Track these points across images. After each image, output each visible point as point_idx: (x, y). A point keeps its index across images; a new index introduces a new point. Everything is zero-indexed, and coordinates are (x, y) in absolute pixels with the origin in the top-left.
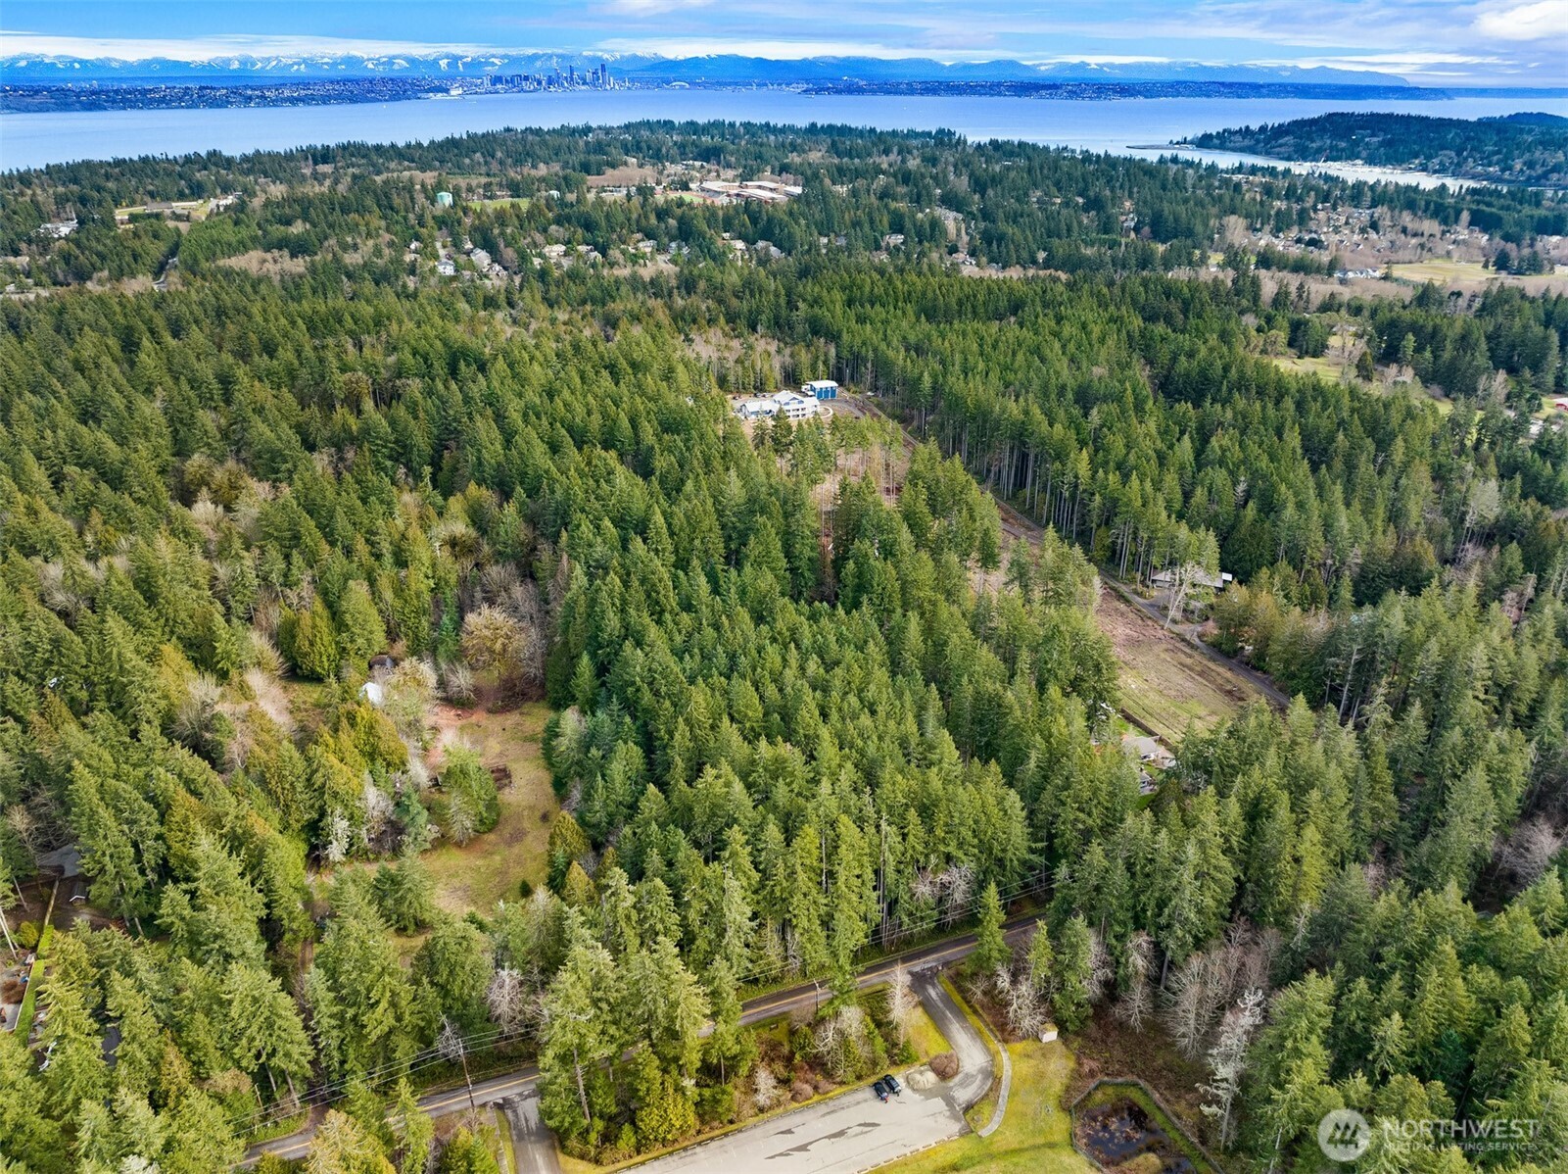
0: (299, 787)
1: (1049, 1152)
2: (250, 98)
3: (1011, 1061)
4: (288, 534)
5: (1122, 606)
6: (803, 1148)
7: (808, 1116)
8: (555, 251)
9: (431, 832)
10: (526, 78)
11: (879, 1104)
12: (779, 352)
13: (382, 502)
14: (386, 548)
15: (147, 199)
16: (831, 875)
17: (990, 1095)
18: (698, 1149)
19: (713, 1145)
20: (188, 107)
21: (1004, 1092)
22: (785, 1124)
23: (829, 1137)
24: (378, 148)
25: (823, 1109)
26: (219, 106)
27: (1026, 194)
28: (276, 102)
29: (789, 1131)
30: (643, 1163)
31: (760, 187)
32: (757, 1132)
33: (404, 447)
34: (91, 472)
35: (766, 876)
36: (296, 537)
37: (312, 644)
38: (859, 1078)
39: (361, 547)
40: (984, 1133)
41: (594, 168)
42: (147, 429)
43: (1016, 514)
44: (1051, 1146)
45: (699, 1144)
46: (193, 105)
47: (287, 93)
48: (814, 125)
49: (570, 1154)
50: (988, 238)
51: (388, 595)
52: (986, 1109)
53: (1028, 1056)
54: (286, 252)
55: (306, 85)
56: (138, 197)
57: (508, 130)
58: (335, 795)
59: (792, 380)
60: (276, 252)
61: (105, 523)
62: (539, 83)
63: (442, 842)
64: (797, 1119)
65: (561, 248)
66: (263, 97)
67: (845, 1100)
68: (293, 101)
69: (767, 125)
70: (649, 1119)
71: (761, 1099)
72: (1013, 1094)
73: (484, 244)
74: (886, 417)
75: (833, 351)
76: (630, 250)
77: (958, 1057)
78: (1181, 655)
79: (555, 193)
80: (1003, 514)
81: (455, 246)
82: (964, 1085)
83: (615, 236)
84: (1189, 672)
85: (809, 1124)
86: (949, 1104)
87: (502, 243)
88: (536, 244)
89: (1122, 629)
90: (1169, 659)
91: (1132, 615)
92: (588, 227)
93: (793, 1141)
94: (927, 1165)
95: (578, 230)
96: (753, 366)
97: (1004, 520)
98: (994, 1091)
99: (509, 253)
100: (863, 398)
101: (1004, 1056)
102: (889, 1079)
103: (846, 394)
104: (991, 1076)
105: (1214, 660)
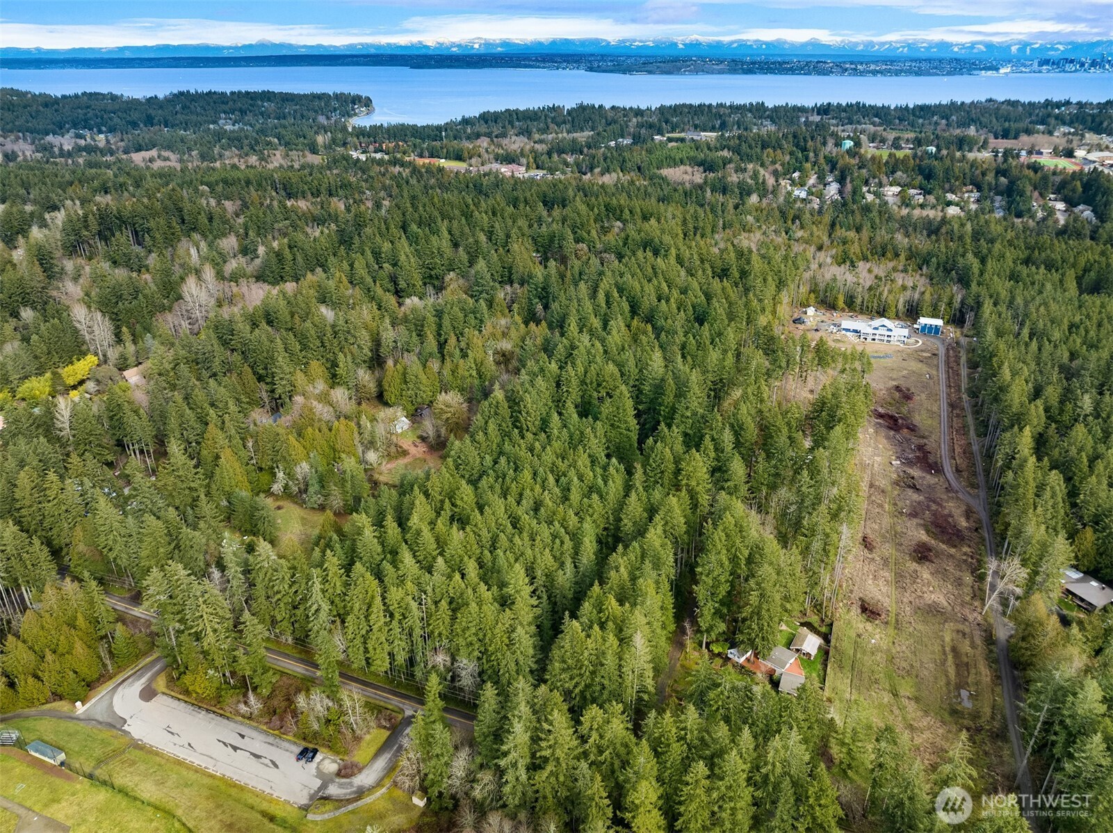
2: (846, 70)
3: (379, 799)
6: (235, 748)
7: (261, 737)
8: (891, 191)
10: (1072, 61)
11: (293, 758)
12: (914, 288)
17: (341, 802)
18: (204, 712)
19: (212, 715)
20: (805, 74)
21: (350, 807)
22: (245, 731)
23: (252, 754)
25: (271, 739)
26: (824, 74)
28: (862, 73)
29: (243, 737)
30: (179, 699)
32: (233, 725)
38: (304, 739)
40: (310, 817)
41: (1012, 134)
45: (207, 710)
46: (809, 73)
47: (872, 67)
49: (166, 673)
52: (329, 806)
53: (394, 800)
55: (892, 62)
56: (686, 127)
57: (990, 100)
59: (911, 314)
60: (696, 168)
63: (324, 508)
64: (254, 734)
65: (897, 189)
66: (855, 69)
67: (286, 745)
68: (875, 73)
72: (353, 812)
73: (841, 180)
74: (963, 359)
75: (958, 298)
76: (950, 197)
77: (360, 770)
78: (967, 642)
79: (933, 149)
80: (964, 466)
81: (821, 178)
82: (341, 786)
83: (947, 186)
84: (950, 657)
85: (257, 741)
86: (320, 789)
87: (848, 180)
88: (880, 185)
89: (937, 595)
90: (948, 639)
91: (967, 590)
92: (929, 175)
93: (237, 741)
94: (265, 806)
95: (920, 178)
96: (881, 294)
97: (958, 471)
98: (349, 801)
99: (849, 187)
100: (964, 341)
101: (384, 790)
102: (315, 751)
103: (952, 333)
104: (361, 793)
105: (992, 660)
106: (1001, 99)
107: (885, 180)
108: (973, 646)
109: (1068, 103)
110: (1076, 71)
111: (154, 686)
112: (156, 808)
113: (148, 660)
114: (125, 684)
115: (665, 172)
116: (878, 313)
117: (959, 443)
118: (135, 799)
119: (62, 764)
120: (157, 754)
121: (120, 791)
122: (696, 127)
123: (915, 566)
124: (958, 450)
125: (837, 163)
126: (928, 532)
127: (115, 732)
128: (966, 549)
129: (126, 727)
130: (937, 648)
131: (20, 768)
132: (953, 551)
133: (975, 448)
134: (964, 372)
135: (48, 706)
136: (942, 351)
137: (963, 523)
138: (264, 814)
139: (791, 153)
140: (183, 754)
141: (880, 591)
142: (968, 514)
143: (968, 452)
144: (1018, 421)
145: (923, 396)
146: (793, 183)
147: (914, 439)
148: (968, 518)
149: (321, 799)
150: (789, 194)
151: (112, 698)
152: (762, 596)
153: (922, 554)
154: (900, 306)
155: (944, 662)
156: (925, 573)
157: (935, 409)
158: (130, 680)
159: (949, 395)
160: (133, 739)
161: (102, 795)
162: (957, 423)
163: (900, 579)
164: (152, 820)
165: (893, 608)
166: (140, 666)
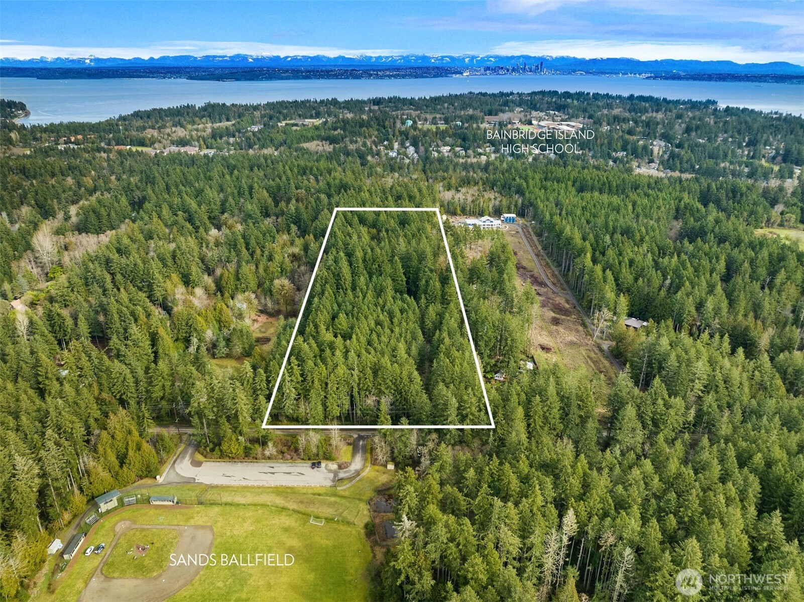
0: (184, 323)
1: (357, 502)
2: (371, 75)
3: (369, 472)
4: (233, 243)
5: (581, 328)
6: (273, 473)
7: (284, 465)
8: (445, 149)
9: (225, 350)
10: (502, 68)
11: (310, 469)
12: (495, 199)
13: (271, 236)
14: (266, 253)
15: (297, 117)
16: (327, 384)
17: (350, 479)
19: (245, 463)
20: (345, 78)
21: (358, 479)
22: (272, 465)
23: (285, 473)
24: (405, 100)
25: (290, 465)
26: (357, 78)
27: (716, 136)
28: (382, 77)
29: (272, 468)
30: (220, 462)
31: (568, 125)
32: (262, 464)
33: (299, 219)
34: (186, 215)
35: (304, 380)
36: (236, 245)
37: (227, 284)
38: (309, 459)
39: (258, 251)
40: (338, 488)
41: (494, 113)
42: (210, 202)
43: (563, 282)
44: (360, 500)
45: (241, 462)
46: (347, 78)
47: (388, 73)
48: (632, 96)
49: (199, 452)
50: (673, 156)
51: (261, 270)
52: (346, 482)
53: (378, 471)
54: (328, 142)
55: (398, 70)
56: (294, 116)
57: (471, 93)
58: (196, 330)
59: (497, 213)
60: (324, 142)
61: (178, 231)
62: (508, 70)
63: (228, 356)
64: (278, 465)
65: (448, 148)
66: (377, 75)
67: (299, 465)
68: (390, 77)
69: (607, 94)
70: (225, 447)
71: (267, 453)
72: (360, 480)
73: (415, 144)
74: (532, 233)
75: (520, 201)
76: (480, 151)
77: (350, 464)
78: (592, 353)
79: (459, 123)
80: (555, 281)
81: (402, 144)
82: (345, 472)
83: (476, 144)
84: (588, 360)
85: (281, 467)
86: (335, 477)
87: (420, 144)
88: (438, 146)
89: (571, 337)
90: (584, 353)
91: (582, 333)
92: (464, 139)
93: (272, 470)
94: (310, 491)
95: (459, 140)
96: (479, 204)
97: (554, 284)
98: (354, 477)
99: (422, 149)
100: (528, 224)
101: (369, 468)
102: (319, 463)
103: (521, 221)
104: (358, 473)
105: (607, 358)
106: (477, 92)
107: (440, 143)
108: (596, 354)
109: (512, 93)
110: (505, 74)
111: (196, 459)
112: (255, 505)
113: (180, 449)
114: (177, 462)
115: (305, 145)
116: (479, 214)
117: (549, 272)
118: (238, 505)
119: (177, 503)
120: (229, 487)
121: (226, 504)
122: (300, 116)
123: (555, 327)
124: (549, 275)
125: (408, 134)
126: (554, 312)
127: (193, 485)
128: (573, 316)
129: (197, 481)
130: (582, 357)
131: (152, 512)
132: (568, 318)
133: (556, 273)
134: (535, 238)
135: (136, 484)
136: (520, 230)
137: (567, 306)
138: (314, 494)
139: (378, 130)
140: (244, 483)
141: (546, 340)
142: (567, 301)
143: (554, 275)
144: (581, 252)
145: (522, 252)
146: (386, 148)
147: (527, 273)
148: (568, 303)
149: (338, 481)
150: (387, 154)
151: (174, 470)
152: (512, 340)
153: (556, 322)
154: (491, 209)
155: (587, 362)
156: (561, 329)
157: (530, 258)
158: (178, 460)
159: (533, 250)
160: (206, 485)
161: (217, 509)
162: (543, 263)
163: (551, 333)
164: (257, 511)
165: (555, 345)
166: (178, 453)
